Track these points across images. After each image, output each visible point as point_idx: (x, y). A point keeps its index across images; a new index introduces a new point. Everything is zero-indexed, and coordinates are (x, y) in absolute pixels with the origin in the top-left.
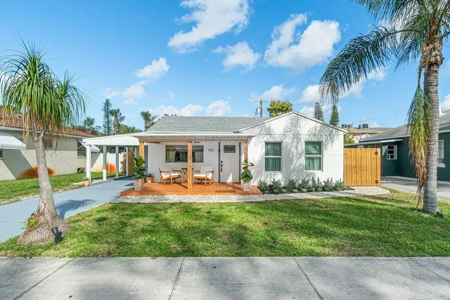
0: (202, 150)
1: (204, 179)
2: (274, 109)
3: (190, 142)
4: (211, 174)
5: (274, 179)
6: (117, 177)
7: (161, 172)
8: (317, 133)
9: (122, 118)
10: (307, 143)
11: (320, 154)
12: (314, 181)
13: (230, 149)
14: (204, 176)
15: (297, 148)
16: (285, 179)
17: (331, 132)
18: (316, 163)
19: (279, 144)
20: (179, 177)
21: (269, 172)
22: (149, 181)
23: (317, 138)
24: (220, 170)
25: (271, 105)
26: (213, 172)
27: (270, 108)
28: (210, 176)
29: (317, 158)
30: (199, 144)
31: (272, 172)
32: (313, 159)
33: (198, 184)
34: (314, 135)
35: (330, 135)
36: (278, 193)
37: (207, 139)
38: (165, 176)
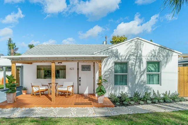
0: (65, 69)
1: (66, 92)
2: (115, 41)
3: (53, 62)
4: (71, 88)
5: (122, 92)
6: (5, 89)
7: (32, 86)
8: (156, 54)
9: (17, 49)
10: (148, 63)
11: (159, 71)
12: (154, 94)
13: (86, 68)
14: (66, 89)
15: (140, 67)
16: (131, 91)
17: (168, 54)
18: (155, 78)
19: (126, 64)
20: (47, 90)
21: (118, 86)
22: (24, 94)
23: (157, 59)
24: (79, 85)
25: (113, 39)
26: (73, 86)
27: (112, 40)
28: (70, 89)
29: (156, 75)
30: (62, 64)
31: (121, 87)
32: (152, 75)
33: (62, 95)
34: (154, 56)
35: (167, 56)
36: (127, 105)
37: (67, 60)
38: (35, 90)
